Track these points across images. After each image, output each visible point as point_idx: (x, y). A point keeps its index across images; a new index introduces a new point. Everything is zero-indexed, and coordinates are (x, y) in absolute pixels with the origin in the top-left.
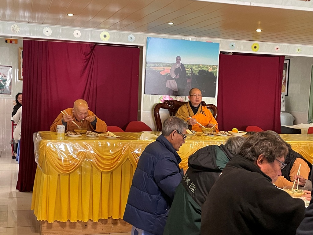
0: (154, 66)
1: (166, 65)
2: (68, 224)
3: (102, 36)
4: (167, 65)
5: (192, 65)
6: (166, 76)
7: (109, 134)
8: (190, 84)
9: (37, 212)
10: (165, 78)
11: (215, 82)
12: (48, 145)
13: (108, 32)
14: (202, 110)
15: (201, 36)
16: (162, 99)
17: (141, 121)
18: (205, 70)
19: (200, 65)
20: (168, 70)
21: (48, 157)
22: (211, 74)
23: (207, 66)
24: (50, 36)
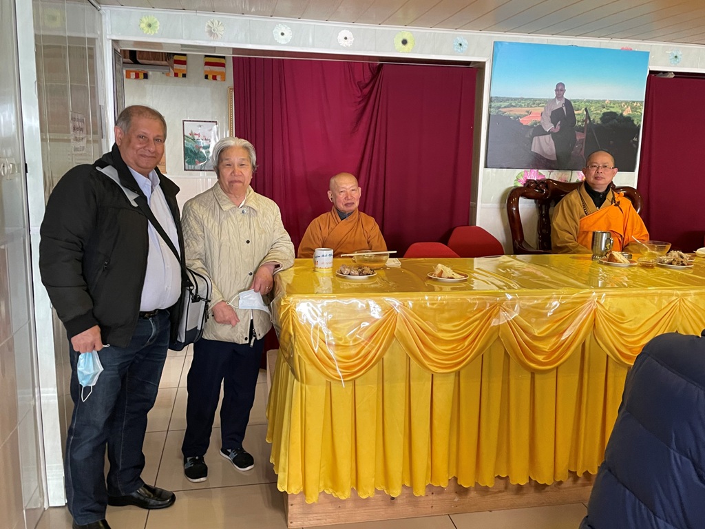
0: (508, 107)
1: (534, 104)
3: (398, 41)
4: (535, 102)
5: (588, 101)
6: (532, 126)
8: (582, 144)
10: (531, 131)
11: (635, 139)
13: (411, 32)
17: (478, 225)
18: (615, 113)
19: (606, 102)
20: (536, 113)
22: (629, 120)
23: (619, 103)
24: (287, 45)
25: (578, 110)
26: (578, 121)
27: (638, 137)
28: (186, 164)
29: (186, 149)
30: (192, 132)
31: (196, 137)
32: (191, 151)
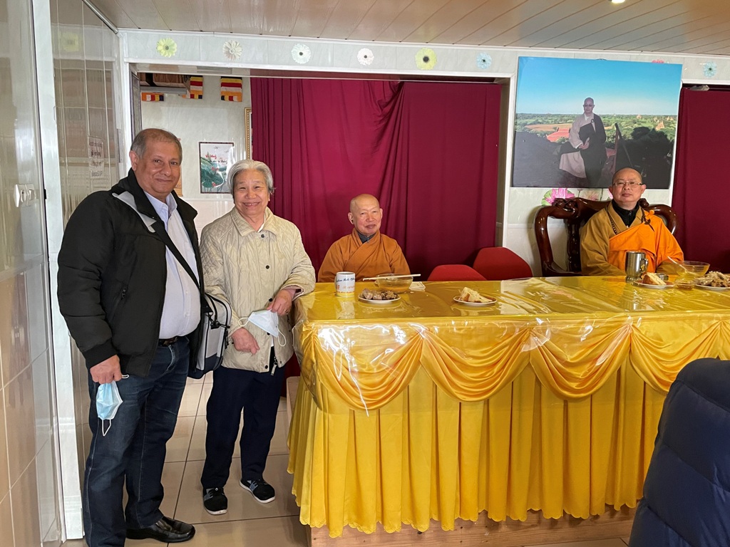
0: (534, 123)
1: (561, 120)
3: (419, 58)
4: (562, 118)
5: (618, 116)
6: (560, 143)
8: (613, 160)
10: (559, 149)
11: (669, 155)
13: (433, 49)
14: (644, 217)
16: (550, 198)
17: (504, 245)
18: (647, 128)
19: (637, 117)
20: (564, 130)
21: (324, 367)
22: (662, 135)
23: (651, 117)
24: (306, 64)
25: (608, 126)
26: (608, 137)
27: (672, 153)
28: (203, 187)
29: (202, 172)
30: (208, 154)
31: (213, 159)
32: (208, 173)
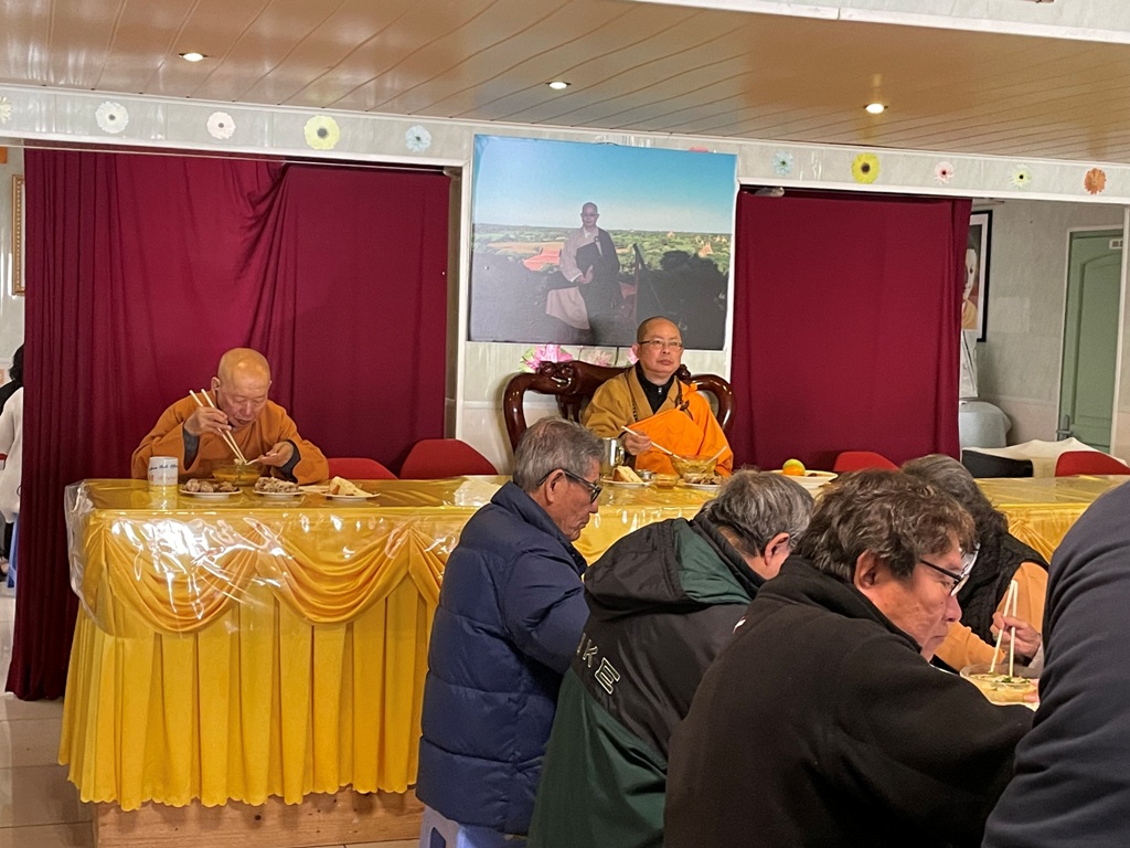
0: (503, 240)
1: (546, 237)
2: (193, 811)
3: (311, 130)
4: (550, 234)
5: (638, 233)
6: (545, 273)
7: (338, 487)
8: (632, 303)
9: (79, 773)
10: (544, 282)
11: (722, 297)
12: (116, 529)
13: (333, 117)
14: (679, 397)
15: (671, 128)
16: (532, 360)
17: (459, 437)
18: (685, 253)
19: (669, 235)
20: (551, 252)
21: (118, 572)
22: (709, 264)
23: (691, 236)
24: (121, 135)
27: (726, 293)
